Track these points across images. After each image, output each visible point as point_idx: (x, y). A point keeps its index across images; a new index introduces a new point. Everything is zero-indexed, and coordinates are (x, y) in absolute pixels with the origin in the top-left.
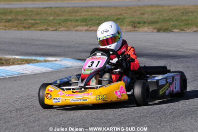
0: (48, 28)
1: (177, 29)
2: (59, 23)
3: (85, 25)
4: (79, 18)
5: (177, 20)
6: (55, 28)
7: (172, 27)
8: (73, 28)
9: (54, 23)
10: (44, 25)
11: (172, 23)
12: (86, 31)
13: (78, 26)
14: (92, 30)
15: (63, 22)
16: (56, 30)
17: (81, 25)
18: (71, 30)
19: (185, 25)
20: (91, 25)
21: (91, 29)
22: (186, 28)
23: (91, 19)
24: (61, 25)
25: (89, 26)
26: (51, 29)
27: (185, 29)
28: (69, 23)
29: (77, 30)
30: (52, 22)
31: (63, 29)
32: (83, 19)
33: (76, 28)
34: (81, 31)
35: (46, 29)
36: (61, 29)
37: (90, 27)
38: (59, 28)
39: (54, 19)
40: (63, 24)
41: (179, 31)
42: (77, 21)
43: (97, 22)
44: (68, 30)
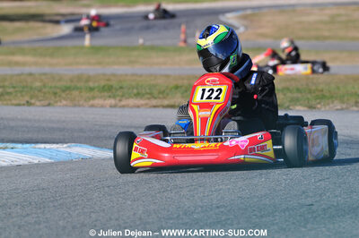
0: (33, 101)
1: (301, 105)
2: (55, 94)
3: (110, 97)
4: (96, 84)
5: (298, 90)
6: (47, 102)
7: (290, 101)
8: (85, 100)
9: (45, 93)
10: (22, 96)
11: (289, 94)
12: (111, 107)
13: (94, 98)
14: (123, 106)
15: (64, 91)
16: (49, 105)
17: (101, 97)
18: (79, 106)
19: (317, 98)
20: (122, 96)
21: (123, 103)
22: (319, 103)
23: (121, 88)
24: (60, 96)
25: (118, 98)
26: (38, 103)
27: (319, 106)
28: (75, 93)
29: (92, 106)
30: (40, 91)
31: (64, 102)
32: (104, 87)
33: (91, 102)
34: (102, 106)
35: (28, 104)
36: (59, 104)
37: (120, 100)
38: (56, 102)
39: (44, 86)
40: (64, 95)
41: (306, 108)
42: (92, 89)
43: (135, 91)
44: (75, 106)
